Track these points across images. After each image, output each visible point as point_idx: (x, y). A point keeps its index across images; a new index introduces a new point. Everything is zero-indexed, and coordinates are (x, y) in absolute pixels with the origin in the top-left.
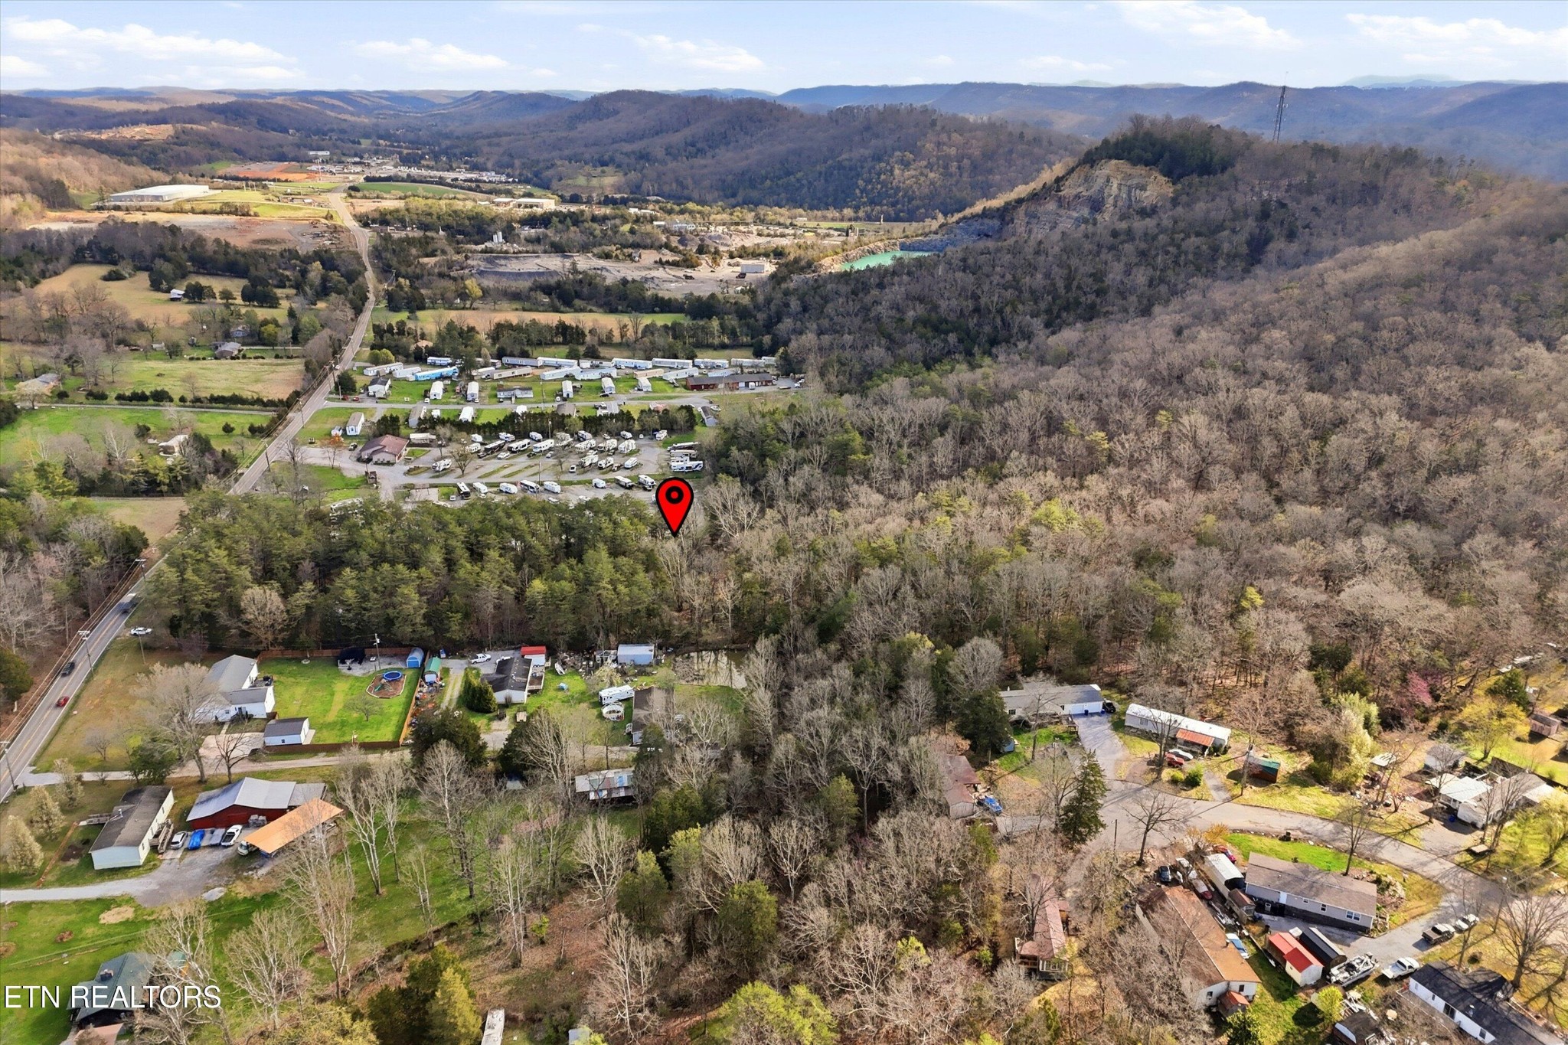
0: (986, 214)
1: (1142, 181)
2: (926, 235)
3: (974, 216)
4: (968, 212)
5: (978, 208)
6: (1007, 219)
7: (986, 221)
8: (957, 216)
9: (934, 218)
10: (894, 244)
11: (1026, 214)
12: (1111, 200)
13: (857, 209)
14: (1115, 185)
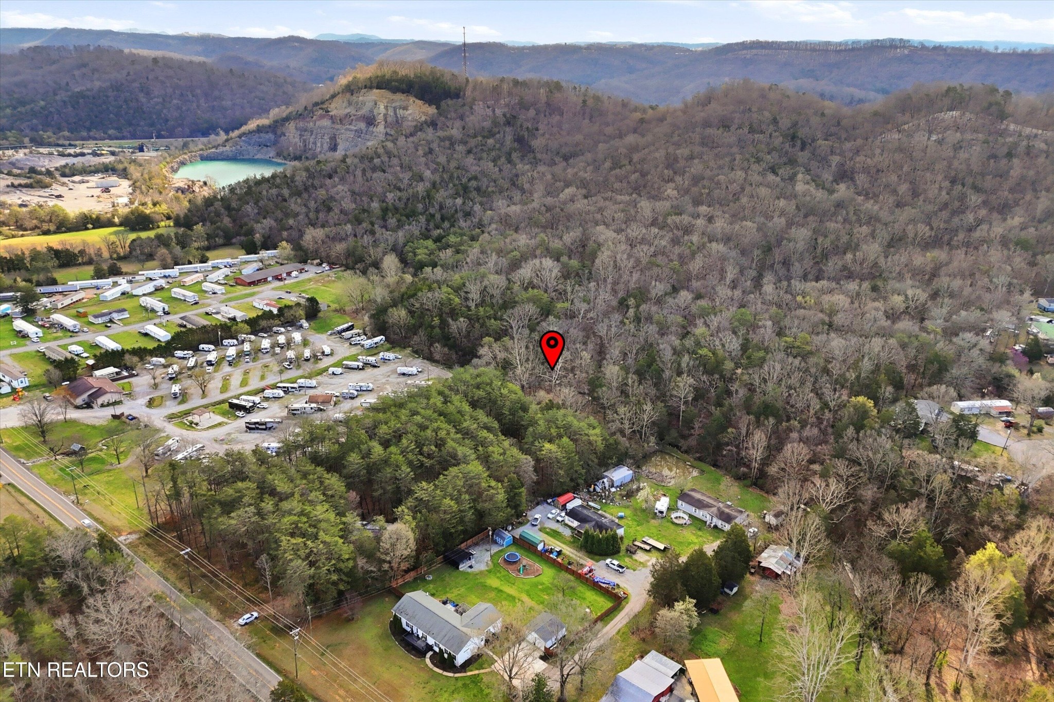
0: (260, 130)
1: (404, 104)
2: (216, 147)
3: (250, 132)
4: (244, 129)
5: (252, 125)
6: (279, 132)
7: (262, 135)
8: (237, 133)
9: (217, 134)
10: (195, 156)
11: (296, 128)
12: (381, 117)
13: (119, 129)
14: (382, 107)
